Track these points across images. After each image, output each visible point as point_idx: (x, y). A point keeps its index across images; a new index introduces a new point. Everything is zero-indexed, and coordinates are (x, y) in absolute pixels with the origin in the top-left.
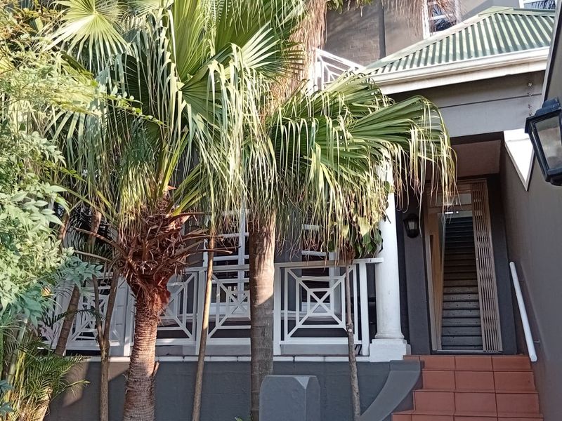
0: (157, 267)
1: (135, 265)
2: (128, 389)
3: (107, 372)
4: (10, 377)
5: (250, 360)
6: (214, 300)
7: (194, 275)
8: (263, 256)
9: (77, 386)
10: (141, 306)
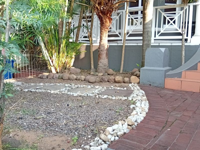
0: (107, 8)
1: (99, 8)
2: (99, 53)
3: (92, 48)
4: (61, 48)
5: (142, 45)
6: (129, 25)
7: (121, 13)
8: (148, 3)
9: (83, 52)
10: (102, 24)
